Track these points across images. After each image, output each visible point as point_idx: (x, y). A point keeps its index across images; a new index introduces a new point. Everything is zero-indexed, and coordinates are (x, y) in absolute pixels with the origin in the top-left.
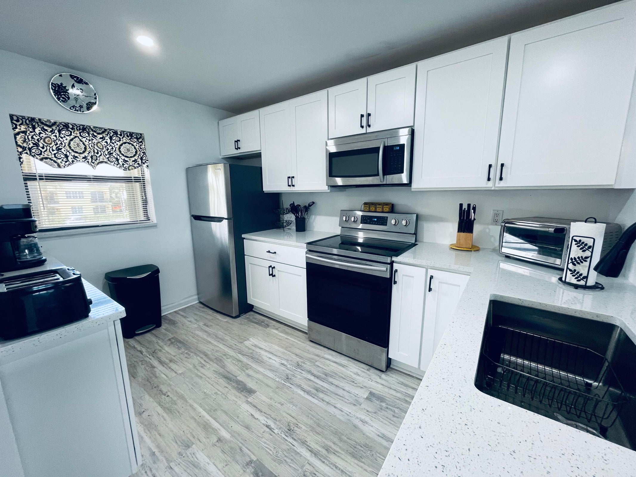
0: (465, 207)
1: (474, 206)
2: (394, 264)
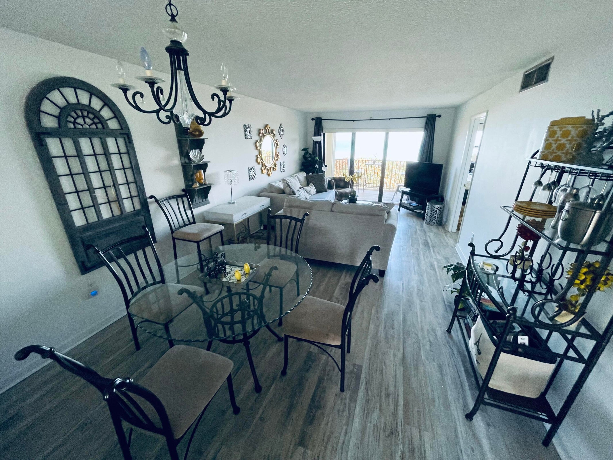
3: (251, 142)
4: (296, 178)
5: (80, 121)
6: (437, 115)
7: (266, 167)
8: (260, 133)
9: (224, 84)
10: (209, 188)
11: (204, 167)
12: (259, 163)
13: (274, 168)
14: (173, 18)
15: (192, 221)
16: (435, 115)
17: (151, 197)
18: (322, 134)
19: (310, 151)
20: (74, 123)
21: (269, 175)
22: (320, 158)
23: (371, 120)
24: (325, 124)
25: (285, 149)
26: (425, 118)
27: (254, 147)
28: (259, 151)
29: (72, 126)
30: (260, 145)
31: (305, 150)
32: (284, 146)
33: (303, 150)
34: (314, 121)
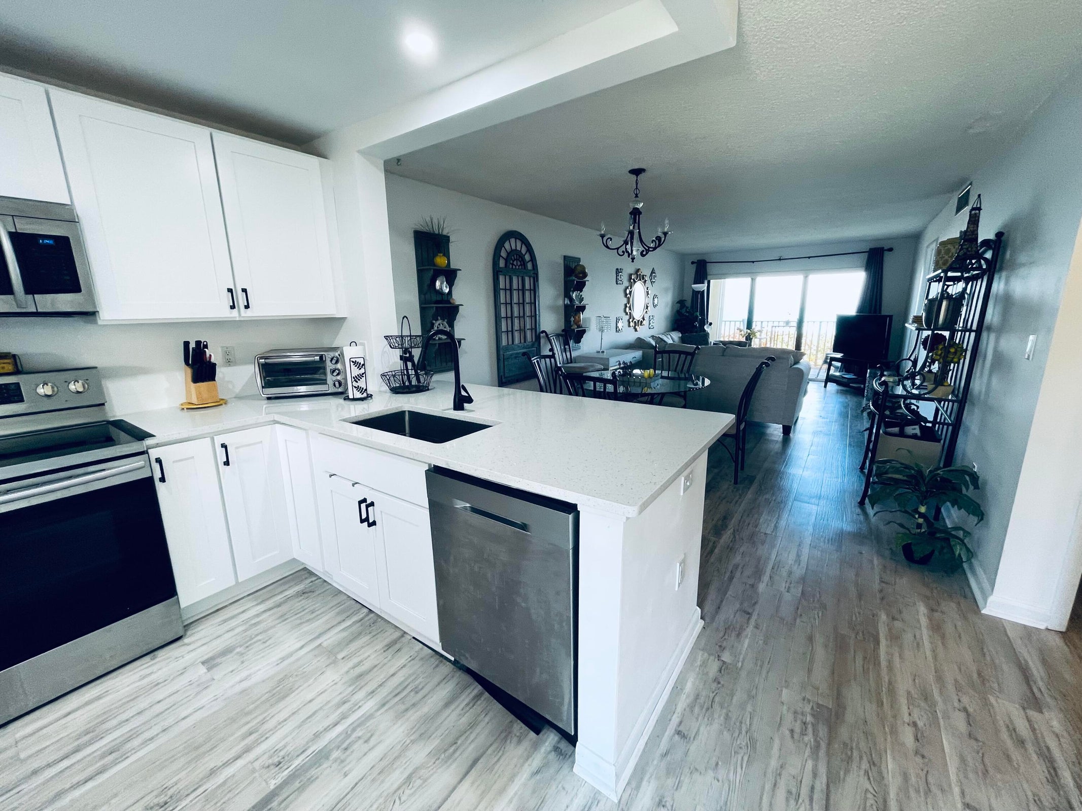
0: (192, 345)
1: (205, 343)
2: (150, 451)
3: (622, 287)
4: (669, 336)
5: (515, 263)
6: (886, 248)
7: (634, 319)
8: (630, 278)
9: (666, 230)
10: (584, 332)
11: (582, 309)
12: (627, 314)
13: (642, 322)
14: (637, 196)
15: (569, 361)
16: (883, 248)
17: (544, 332)
18: (706, 282)
19: (688, 304)
20: (513, 264)
21: (636, 330)
22: (702, 313)
23: (780, 259)
24: (711, 268)
25: (656, 299)
26: (866, 254)
27: (622, 294)
28: (629, 299)
29: (511, 266)
30: (630, 292)
31: (681, 303)
32: (655, 296)
33: (678, 302)
34: (695, 265)
